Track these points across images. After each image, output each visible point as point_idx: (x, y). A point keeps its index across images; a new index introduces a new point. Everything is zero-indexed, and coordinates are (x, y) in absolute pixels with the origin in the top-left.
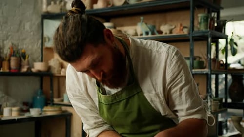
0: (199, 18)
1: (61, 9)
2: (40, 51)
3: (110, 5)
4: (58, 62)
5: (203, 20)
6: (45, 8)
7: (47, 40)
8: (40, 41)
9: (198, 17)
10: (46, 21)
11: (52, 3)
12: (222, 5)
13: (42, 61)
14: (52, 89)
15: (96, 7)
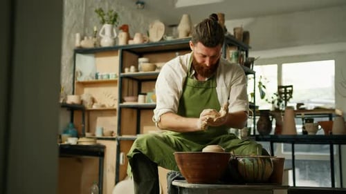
0: (231, 54)
1: (95, 44)
2: (71, 85)
3: (145, 41)
4: (90, 97)
5: (234, 56)
6: (77, 43)
7: (79, 74)
8: (72, 76)
9: (229, 53)
10: (78, 56)
11: (86, 38)
12: (250, 45)
13: (73, 94)
14: (84, 124)
15: (131, 42)
